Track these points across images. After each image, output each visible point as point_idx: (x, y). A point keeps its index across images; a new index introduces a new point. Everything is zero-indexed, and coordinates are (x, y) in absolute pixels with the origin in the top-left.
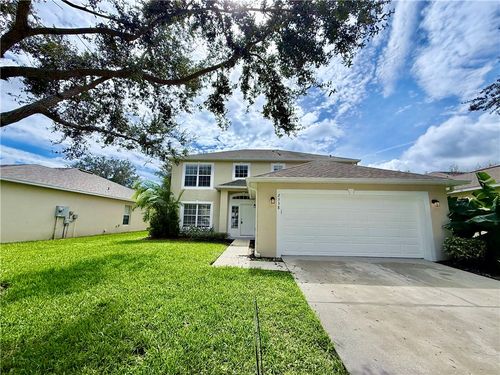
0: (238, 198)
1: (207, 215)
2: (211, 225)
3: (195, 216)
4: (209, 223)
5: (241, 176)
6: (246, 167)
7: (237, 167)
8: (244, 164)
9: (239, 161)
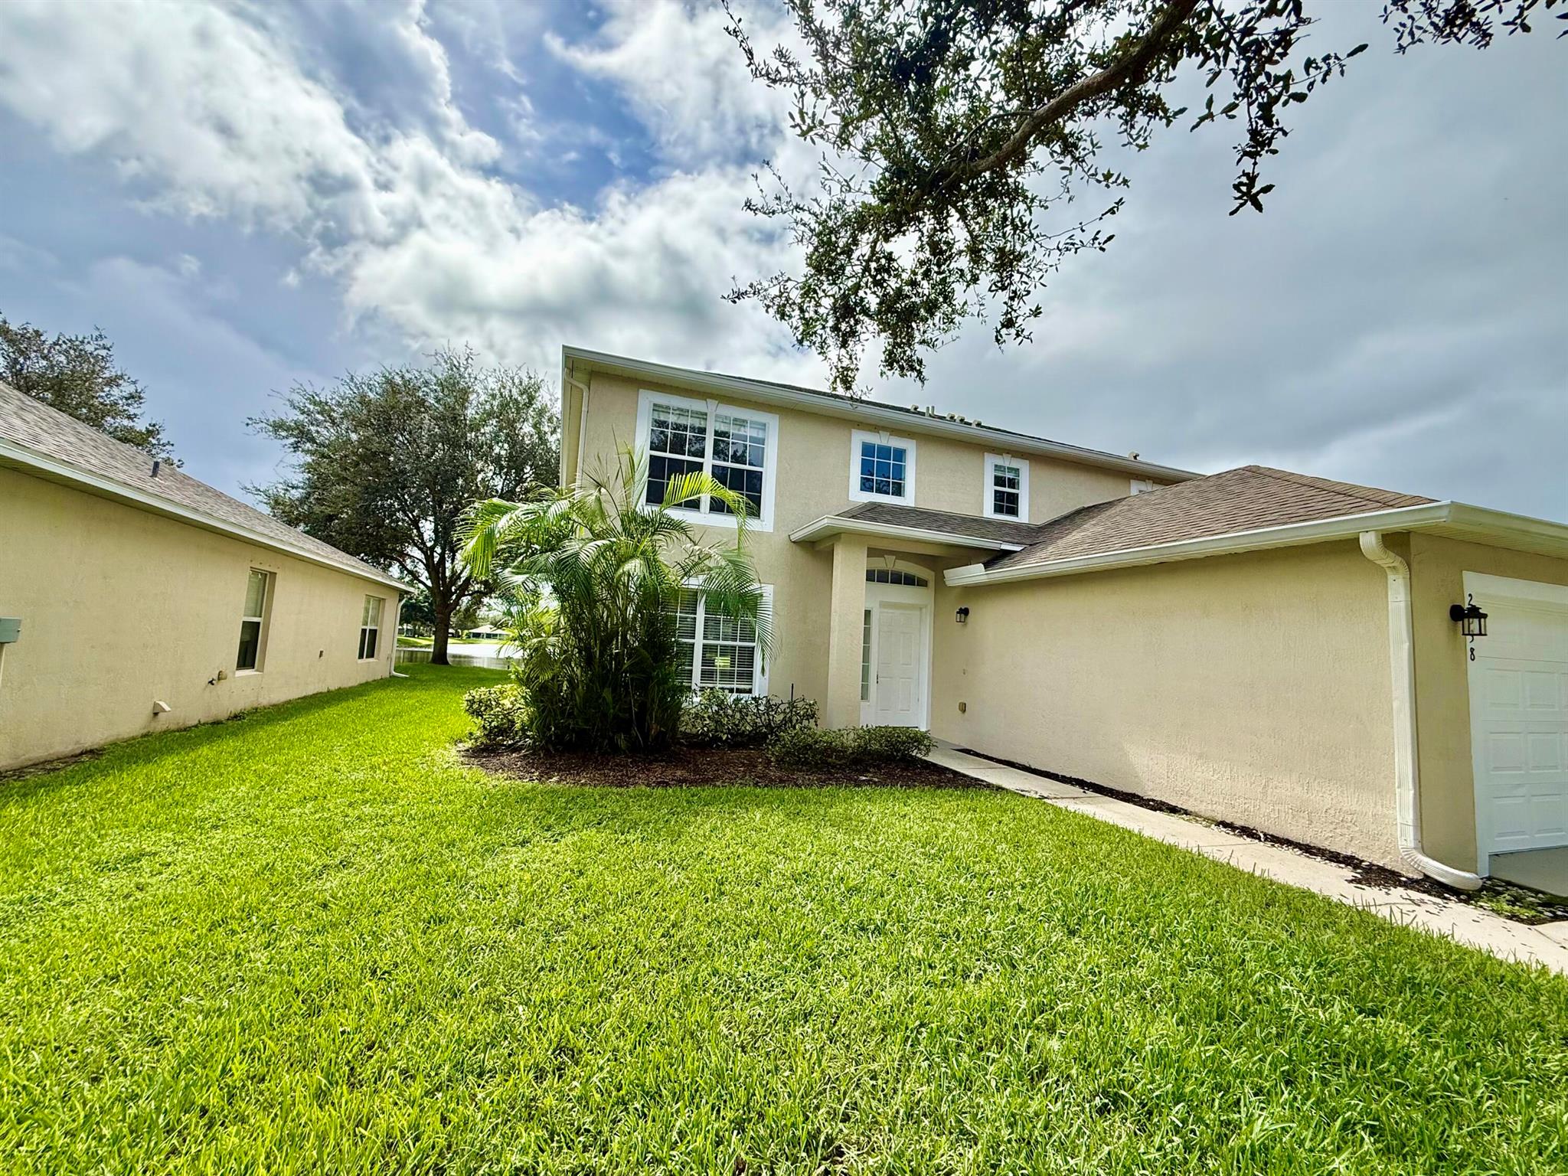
1: (741, 640)
2: (760, 685)
3: (693, 644)
4: (749, 676)
5: (879, 491)
6: (900, 454)
7: (867, 450)
8: (895, 443)
9: (875, 427)
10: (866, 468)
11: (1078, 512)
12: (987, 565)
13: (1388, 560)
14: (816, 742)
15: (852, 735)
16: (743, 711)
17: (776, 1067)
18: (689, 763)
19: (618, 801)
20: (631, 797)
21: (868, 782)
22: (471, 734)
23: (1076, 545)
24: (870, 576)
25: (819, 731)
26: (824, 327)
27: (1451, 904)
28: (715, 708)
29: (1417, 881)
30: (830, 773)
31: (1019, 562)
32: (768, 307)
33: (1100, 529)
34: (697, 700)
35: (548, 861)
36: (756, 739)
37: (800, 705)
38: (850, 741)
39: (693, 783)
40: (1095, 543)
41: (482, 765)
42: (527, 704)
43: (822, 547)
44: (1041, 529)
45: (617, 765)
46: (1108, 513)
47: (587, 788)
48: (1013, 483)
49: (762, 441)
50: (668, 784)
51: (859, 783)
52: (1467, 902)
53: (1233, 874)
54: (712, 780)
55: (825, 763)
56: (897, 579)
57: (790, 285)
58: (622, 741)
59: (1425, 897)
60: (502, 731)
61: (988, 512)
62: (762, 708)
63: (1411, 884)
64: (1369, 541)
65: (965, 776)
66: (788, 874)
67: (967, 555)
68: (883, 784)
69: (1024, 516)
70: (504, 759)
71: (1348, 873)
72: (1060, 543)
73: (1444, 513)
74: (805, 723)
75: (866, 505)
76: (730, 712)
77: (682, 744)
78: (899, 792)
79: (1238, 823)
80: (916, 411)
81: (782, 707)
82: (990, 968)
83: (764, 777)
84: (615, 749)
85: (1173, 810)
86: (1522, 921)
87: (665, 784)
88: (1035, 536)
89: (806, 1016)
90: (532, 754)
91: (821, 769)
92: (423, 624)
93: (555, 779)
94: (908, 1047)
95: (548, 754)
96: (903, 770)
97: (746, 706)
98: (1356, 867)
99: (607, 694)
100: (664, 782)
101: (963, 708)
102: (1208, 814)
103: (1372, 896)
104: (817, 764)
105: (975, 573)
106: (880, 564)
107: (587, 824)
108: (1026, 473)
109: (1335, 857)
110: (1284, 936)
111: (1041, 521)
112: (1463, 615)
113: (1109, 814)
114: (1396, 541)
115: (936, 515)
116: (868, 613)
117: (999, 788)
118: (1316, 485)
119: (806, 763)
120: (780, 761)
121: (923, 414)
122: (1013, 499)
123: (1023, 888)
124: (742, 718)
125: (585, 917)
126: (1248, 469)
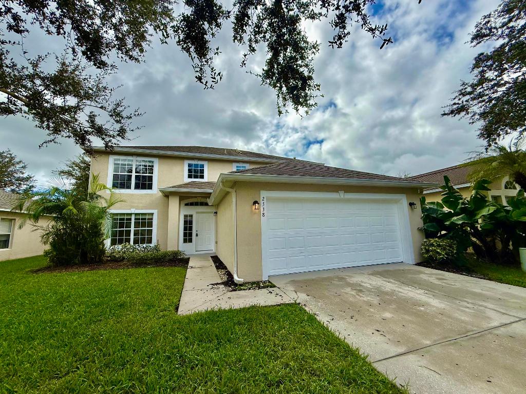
0: (192, 204)
1: (147, 227)
2: (153, 241)
3: (130, 230)
4: (151, 238)
5: (195, 178)
6: (202, 166)
7: (190, 165)
8: (200, 163)
9: (192, 158)
10: (190, 171)
13: (229, 190)
49: (153, 166)
56: (202, 204)
101: (216, 243)
106: (196, 200)
116: (191, 216)
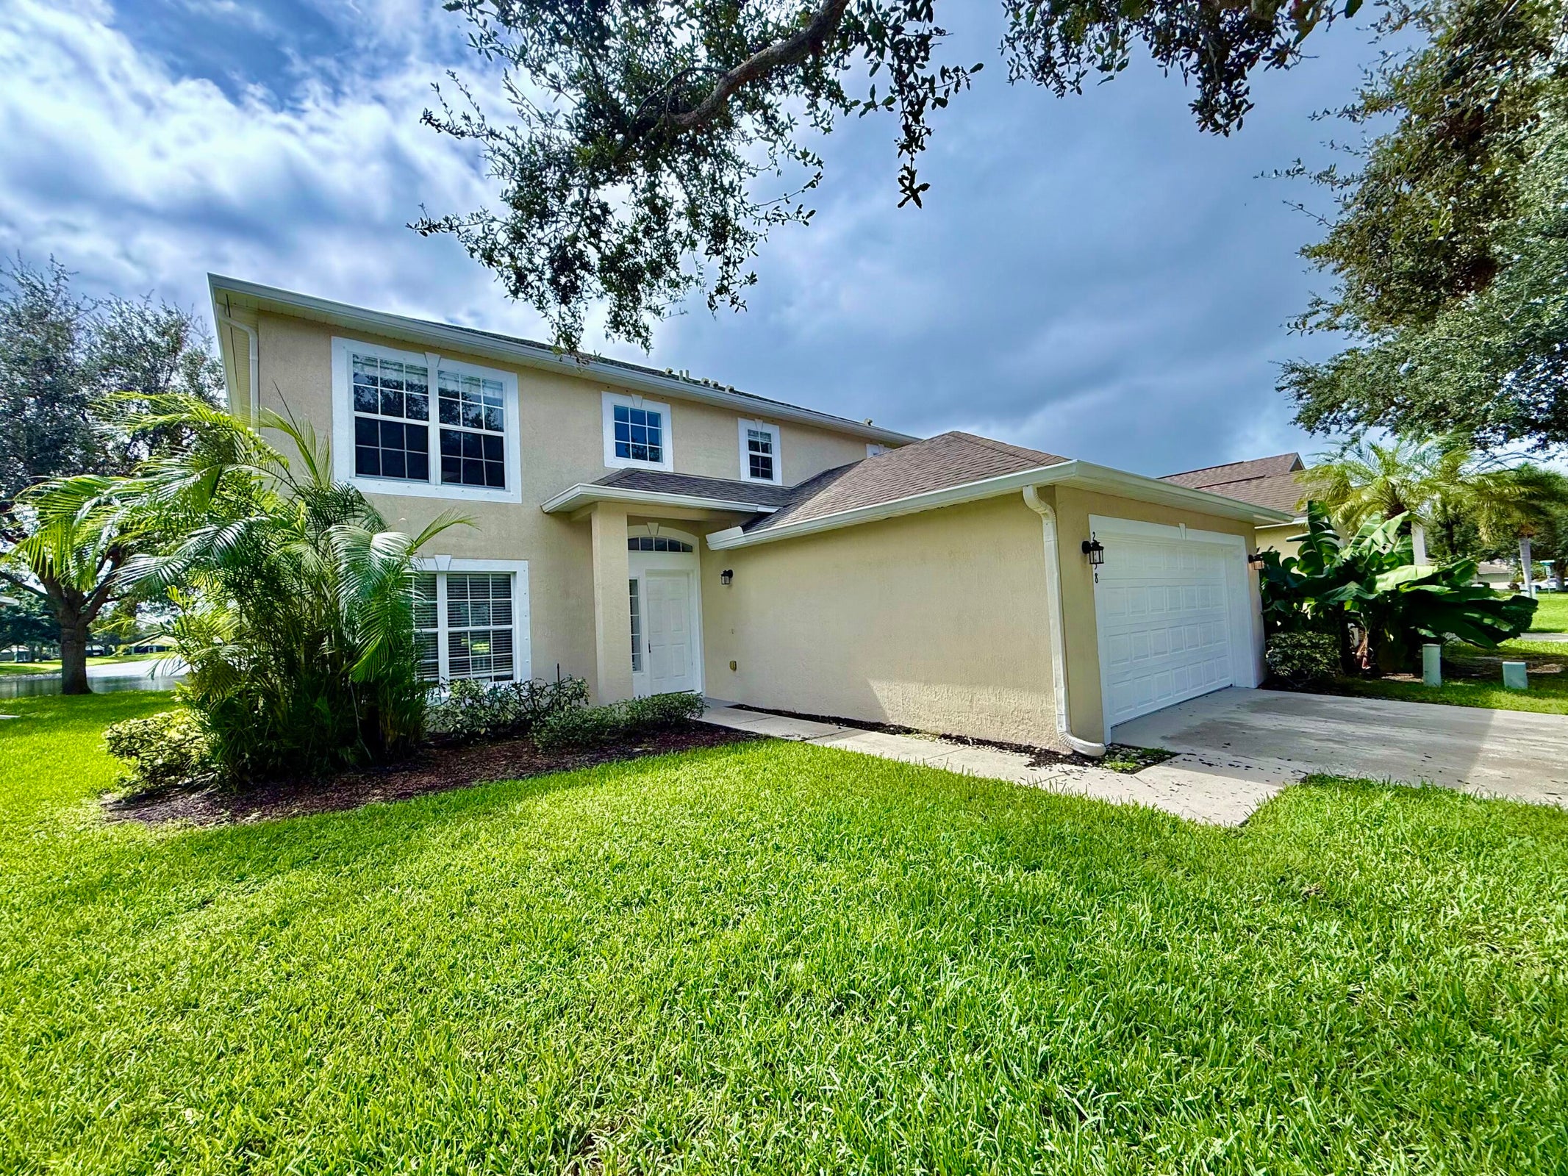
1: (494, 624)
2: (522, 670)
3: (436, 634)
4: (509, 661)
5: (637, 456)
6: (655, 419)
7: (620, 414)
8: (648, 406)
9: (626, 390)
10: (620, 432)
11: (825, 474)
12: (745, 528)
13: (1041, 508)
14: (585, 722)
15: (624, 708)
16: (504, 700)
17: (525, 1077)
18: (439, 766)
19: (342, 827)
20: (360, 819)
21: (643, 753)
22: (123, 780)
23: (820, 505)
24: (633, 544)
25: (588, 709)
26: (540, 279)
27: (1089, 769)
28: (469, 701)
29: (1069, 757)
30: (602, 749)
31: (774, 523)
32: (472, 250)
33: (841, 489)
34: (445, 695)
35: (238, 919)
36: (521, 727)
37: (567, 685)
38: (622, 715)
39: (442, 788)
40: (836, 502)
41: (141, 818)
42: (205, 730)
43: (578, 517)
44: (793, 491)
45: (344, 784)
46: (848, 474)
47: (299, 820)
48: (766, 448)
49: (500, 402)
50: (411, 795)
51: (632, 757)
52: (1097, 765)
53: (946, 778)
54: (467, 781)
55: (595, 740)
56: (662, 546)
57: (495, 226)
58: (348, 755)
59: (1073, 767)
60: (170, 768)
61: (745, 476)
62: (525, 693)
63: (1066, 759)
64: (1029, 495)
65: (737, 731)
66: (550, 866)
67: (724, 519)
68: (657, 753)
69: (778, 480)
70: (179, 804)
71: (1027, 759)
72: (809, 503)
73: (1073, 469)
74: (575, 702)
75: (623, 471)
76: (487, 703)
77: (431, 747)
78: (671, 757)
79: (954, 735)
80: (670, 375)
81: (548, 689)
82: (747, 911)
83: (528, 767)
84: (341, 766)
85: (908, 731)
86: (1127, 772)
87: (407, 795)
88: (789, 498)
89: (561, 1013)
90: (220, 791)
91: (592, 748)
92: (44, 644)
93: (254, 815)
94: (666, 1010)
95: (243, 786)
96: (678, 735)
97: (507, 693)
98: (1032, 753)
99: (321, 704)
100: (406, 794)
101: (734, 666)
102: (934, 731)
103: (1042, 773)
104: (588, 743)
105: (735, 536)
106: (641, 532)
107: (295, 865)
108: (777, 437)
109: (1019, 749)
110: (980, 820)
111: (792, 484)
112: (1090, 548)
113: (859, 745)
114: (1047, 493)
115: (695, 480)
116: (633, 584)
117: (767, 737)
118: (996, 448)
119: (577, 744)
120: (548, 746)
121: (677, 378)
122: (767, 463)
123: (781, 827)
124: (502, 708)
125: (289, 975)
126: (952, 434)
